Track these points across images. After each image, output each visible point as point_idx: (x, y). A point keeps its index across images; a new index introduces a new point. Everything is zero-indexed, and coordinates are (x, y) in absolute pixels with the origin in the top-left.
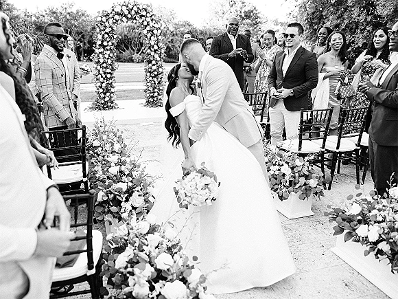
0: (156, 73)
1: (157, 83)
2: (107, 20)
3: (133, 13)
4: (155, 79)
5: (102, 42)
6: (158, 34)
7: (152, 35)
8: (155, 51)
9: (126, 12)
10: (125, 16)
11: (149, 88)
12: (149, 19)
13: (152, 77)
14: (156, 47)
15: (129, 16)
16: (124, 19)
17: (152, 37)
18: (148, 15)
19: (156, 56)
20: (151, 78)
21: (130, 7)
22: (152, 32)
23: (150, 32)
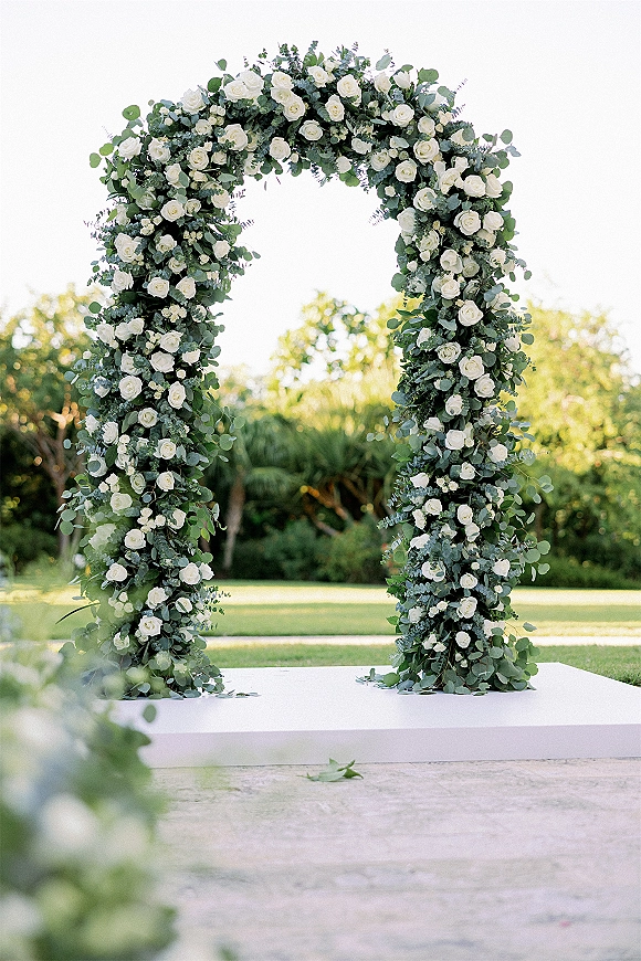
0: (467, 472)
1: (472, 531)
2: (175, 152)
3: (334, 109)
4: (464, 512)
5: (140, 280)
6: (491, 239)
7: (446, 244)
8: (465, 336)
9: (294, 108)
10: (287, 130)
11: (427, 570)
12: (429, 150)
13: (447, 500)
15: (312, 131)
16: (280, 148)
17: (449, 257)
18: (426, 125)
19: (473, 368)
20: (435, 507)
21: (320, 77)
22: (449, 221)
23: (437, 224)
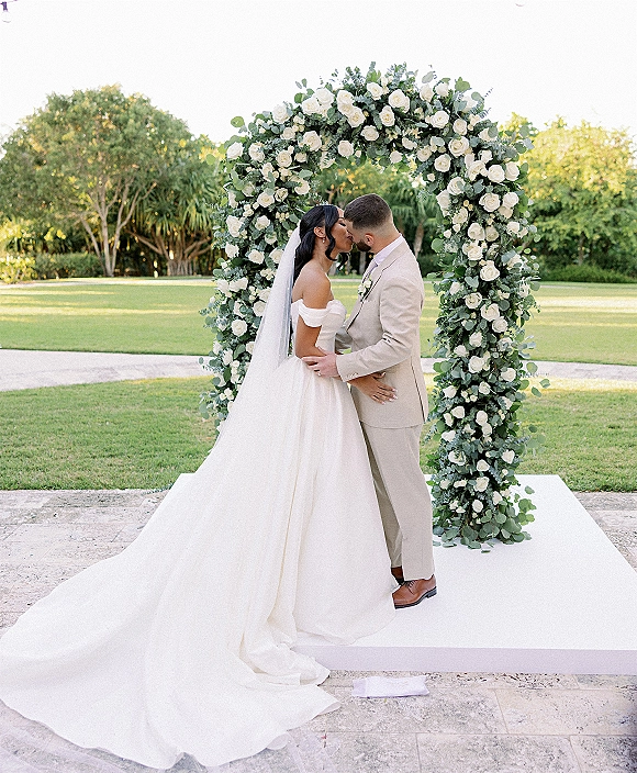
0: (484, 389)
1: (487, 430)
2: (268, 153)
3: (386, 117)
4: (482, 416)
5: (244, 250)
6: (507, 214)
7: (473, 218)
8: (485, 288)
9: (356, 117)
10: (350, 134)
11: (452, 457)
12: (461, 146)
13: (468, 407)
14: (490, 273)
15: (370, 134)
16: (346, 148)
17: (475, 228)
18: (460, 127)
19: (491, 313)
20: (459, 412)
21: (376, 92)
22: (475, 201)
23: (466, 203)
